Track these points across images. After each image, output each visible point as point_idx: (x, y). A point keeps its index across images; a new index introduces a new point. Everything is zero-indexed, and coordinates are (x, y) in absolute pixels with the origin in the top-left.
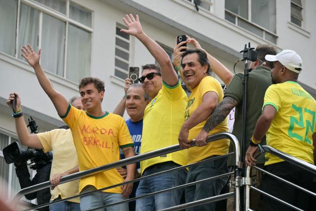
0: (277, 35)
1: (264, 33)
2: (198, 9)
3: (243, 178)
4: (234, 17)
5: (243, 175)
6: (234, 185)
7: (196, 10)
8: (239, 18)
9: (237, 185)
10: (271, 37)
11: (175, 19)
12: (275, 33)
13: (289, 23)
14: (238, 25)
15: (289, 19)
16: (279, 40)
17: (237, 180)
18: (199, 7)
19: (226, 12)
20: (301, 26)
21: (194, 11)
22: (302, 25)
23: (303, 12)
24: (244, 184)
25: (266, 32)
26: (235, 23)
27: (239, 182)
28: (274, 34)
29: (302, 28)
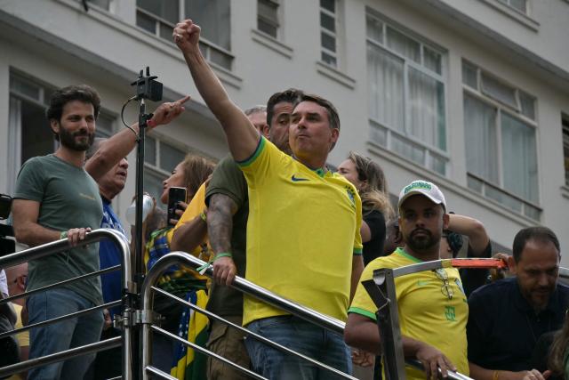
0: (233, 53)
1: (209, 52)
2: (86, 8)
3: (138, 311)
4: (154, 21)
5: (139, 306)
6: (122, 323)
7: (83, 9)
8: (162, 24)
9: (126, 324)
10: (221, 58)
12: (229, 49)
13: (253, 31)
14: (161, 35)
15: (254, 25)
16: (236, 64)
17: (126, 314)
18: (89, 4)
19: (139, 13)
20: (275, 36)
21: (79, 12)
23: (279, 11)
24: (138, 322)
25: (213, 49)
26: (154, 32)
27: (130, 318)
28: (227, 52)
29: (279, 39)
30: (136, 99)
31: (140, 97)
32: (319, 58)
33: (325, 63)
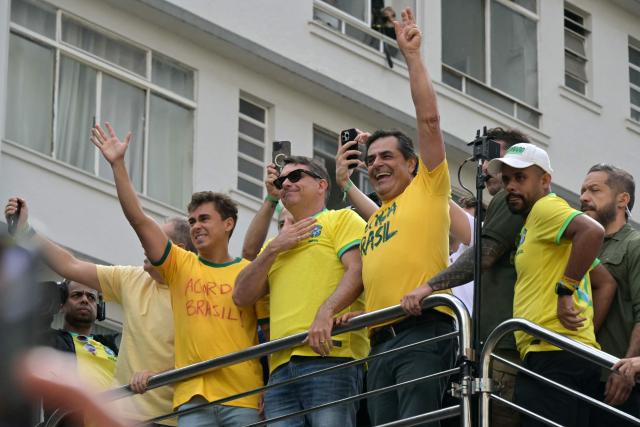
0: (540, 110)
1: (515, 106)
2: (391, 64)
3: (477, 379)
4: (460, 78)
5: (477, 374)
6: (460, 392)
7: (388, 66)
8: (467, 79)
9: (465, 392)
10: (528, 114)
11: (349, 82)
12: (537, 106)
13: (561, 87)
14: (467, 92)
15: (563, 82)
16: (543, 121)
17: (465, 383)
18: (393, 60)
19: (444, 69)
20: (583, 93)
21: (384, 68)
22: (586, 92)
23: (587, 66)
24: (477, 390)
25: (519, 104)
26: (460, 89)
27: (469, 387)
28: (534, 109)
29: (586, 96)
30: (473, 160)
31: (477, 157)
32: (628, 114)
33: (634, 120)
